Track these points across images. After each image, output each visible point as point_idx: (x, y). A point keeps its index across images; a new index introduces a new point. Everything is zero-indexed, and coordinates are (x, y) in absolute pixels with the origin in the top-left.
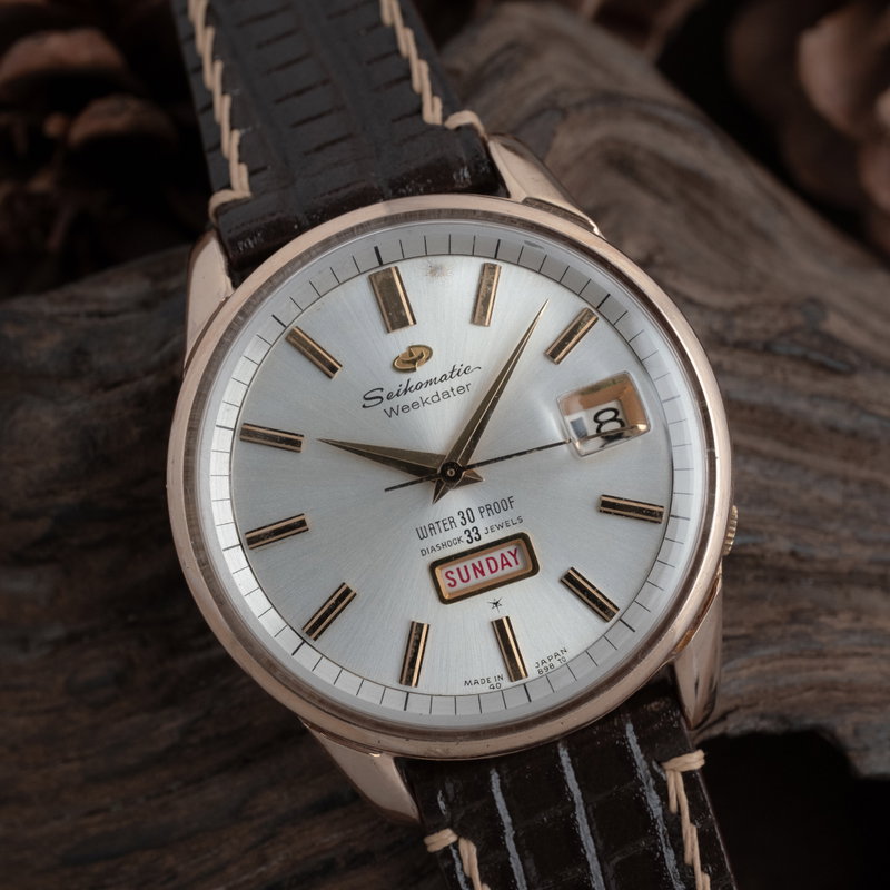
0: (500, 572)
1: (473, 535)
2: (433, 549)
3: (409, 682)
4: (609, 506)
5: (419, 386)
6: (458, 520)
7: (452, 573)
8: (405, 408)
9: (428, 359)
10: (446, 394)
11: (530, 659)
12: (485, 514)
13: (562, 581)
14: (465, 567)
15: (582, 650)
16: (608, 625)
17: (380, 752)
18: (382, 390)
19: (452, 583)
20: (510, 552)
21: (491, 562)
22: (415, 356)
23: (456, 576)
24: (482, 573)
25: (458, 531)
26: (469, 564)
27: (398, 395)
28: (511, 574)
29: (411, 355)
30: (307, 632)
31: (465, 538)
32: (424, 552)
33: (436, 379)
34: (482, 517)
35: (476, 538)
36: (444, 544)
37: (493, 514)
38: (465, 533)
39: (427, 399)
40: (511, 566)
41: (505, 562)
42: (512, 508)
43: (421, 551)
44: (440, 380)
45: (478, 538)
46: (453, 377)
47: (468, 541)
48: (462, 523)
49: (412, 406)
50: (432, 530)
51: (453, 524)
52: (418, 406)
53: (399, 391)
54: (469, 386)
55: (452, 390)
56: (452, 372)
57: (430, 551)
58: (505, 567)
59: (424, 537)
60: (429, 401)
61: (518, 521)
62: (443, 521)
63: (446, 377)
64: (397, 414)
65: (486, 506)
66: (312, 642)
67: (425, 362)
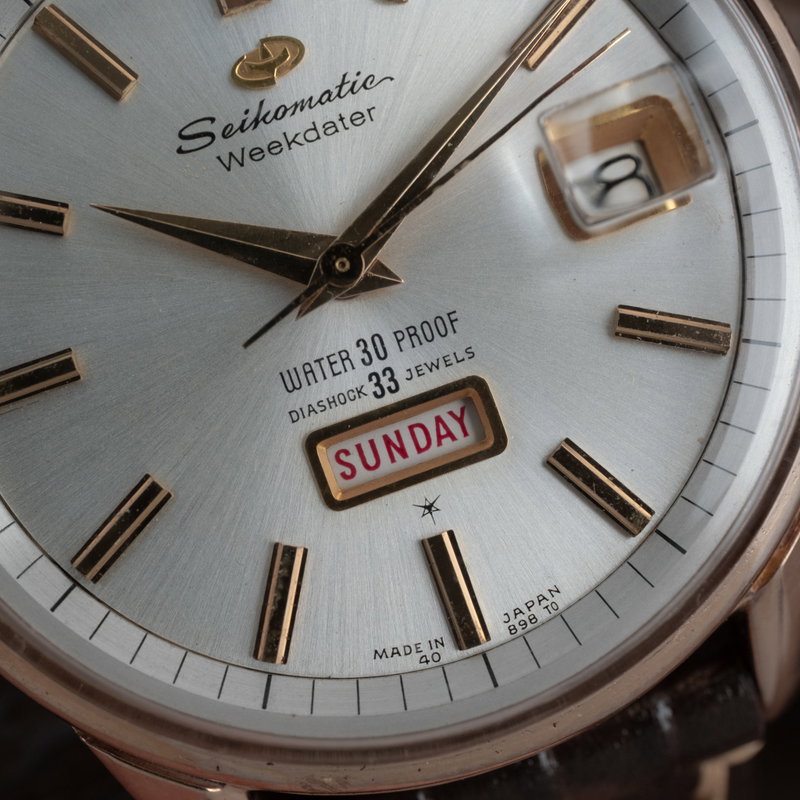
0: (435, 451)
1: (385, 382)
2: (311, 410)
3: (270, 656)
4: (632, 326)
5: (281, 113)
6: (356, 354)
7: (347, 453)
8: (256, 154)
9: (296, 62)
10: (331, 128)
11: (493, 607)
12: (406, 343)
13: (548, 464)
14: (372, 443)
15: (588, 589)
16: (634, 541)
17: (222, 785)
18: (212, 120)
19: (348, 472)
20: (451, 413)
21: (419, 432)
22: (273, 57)
23: (354, 459)
24: (403, 453)
25: (356, 376)
26: (377, 435)
27: (242, 129)
28: (455, 453)
30: (79, 568)
31: (370, 388)
32: (294, 415)
33: (311, 99)
34: (401, 350)
35: (389, 388)
36: (331, 400)
37: (421, 344)
38: (370, 379)
39: (296, 135)
40: (454, 438)
41: (443, 432)
42: (455, 332)
43: (290, 413)
44: (320, 101)
45: (393, 388)
46: (342, 95)
47: (375, 393)
48: (363, 360)
49: (269, 150)
50: (310, 375)
51: (347, 363)
52: (279, 149)
53: (244, 121)
54: (372, 112)
55: (342, 119)
56: (341, 87)
57: (306, 413)
58: (444, 441)
59: (295, 388)
60: (300, 139)
61: (466, 356)
62: (328, 357)
63: (330, 96)
64: (242, 165)
65: (407, 329)
66: (89, 586)
67: (291, 68)
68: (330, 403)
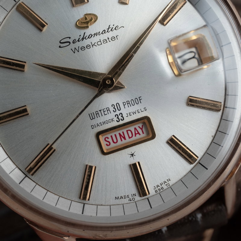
0: (134, 138)
1: (120, 117)
2: (98, 125)
3: (85, 198)
4: (192, 102)
5: (90, 36)
6: (112, 109)
7: (108, 138)
8: (83, 48)
9: (95, 21)
10: (105, 41)
11: (151, 184)
12: (126, 106)
13: (168, 143)
14: (115, 135)
15: (178, 179)
16: (192, 166)
17: (69, 236)
18: (70, 38)
19: (108, 144)
20: (139, 127)
21: (129, 132)
22: (88, 20)
23: (110, 140)
24: (125, 138)
25: (112, 115)
26: (117, 133)
27: (79, 41)
28: (140, 139)
29: (86, 19)
30: (27, 171)
31: (115, 119)
32: (93, 127)
33: (99, 32)
34: (125, 108)
35: (121, 119)
36: (104, 122)
37: (131, 106)
38: (116, 116)
39: (95, 43)
40: (140, 134)
41: (137, 132)
42: (141, 103)
43: (91, 126)
44: (102, 33)
45: (122, 119)
46: (109, 31)
47: (117, 121)
48: (114, 111)
49: (87, 47)
50: (98, 115)
51: (109, 111)
52: (89, 47)
53: (79, 38)
54: (117, 37)
55: (108, 39)
56: (108, 29)
57: (96, 126)
58: (137, 135)
59: (93, 118)
60: (96, 44)
61: (144, 110)
62: (103, 110)
63: (105, 31)
64: (78, 52)
65: (127, 102)
66: (30, 177)
67: (94, 23)
68: (103, 123)
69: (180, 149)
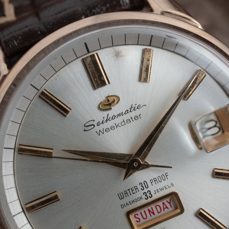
0: (163, 212)
1: (148, 195)
2: (127, 204)
4: (219, 175)
5: (114, 117)
6: (140, 187)
7: (137, 215)
8: (107, 130)
9: (118, 102)
10: (129, 121)
12: (154, 183)
13: (196, 215)
14: (145, 211)
19: (138, 220)
20: (167, 201)
21: (158, 207)
22: (111, 101)
23: (140, 216)
24: (153, 213)
25: (140, 194)
26: (146, 209)
27: (103, 123)
29: (108, 101)
31: (144, 197)
32: (122, 206)
33: (122, 113)
34: (152, 185)
35: (149, 196)
36: (133, 201)
37: (158, 183)
38: (144, 194)
39: (119, 124)
40: (168, 208)
41: (165, 207)
42: (167, 179)
43: (121, 206)
44: (125, 113)
45: (151, 196)
46: (131, 111)
47: (145, 198)
48: (141, 189)
49: (111, 129)
50: (126, 194)
51: (137, 190)
52: (114, 128)
53: (103, 121)
54: (140, 116)
55: (132, 118)
56: (131, 109)
57: (126, 205)
58: (165, 209)
59: (122, 198)
60: (120, 125)
61: (171, 186)
62: (131, 189)
63: (128, 111)
64: (103, 133)
65: (154, 179)
67: (116, 104)
68: (132, 202)
69: (209, 222)
